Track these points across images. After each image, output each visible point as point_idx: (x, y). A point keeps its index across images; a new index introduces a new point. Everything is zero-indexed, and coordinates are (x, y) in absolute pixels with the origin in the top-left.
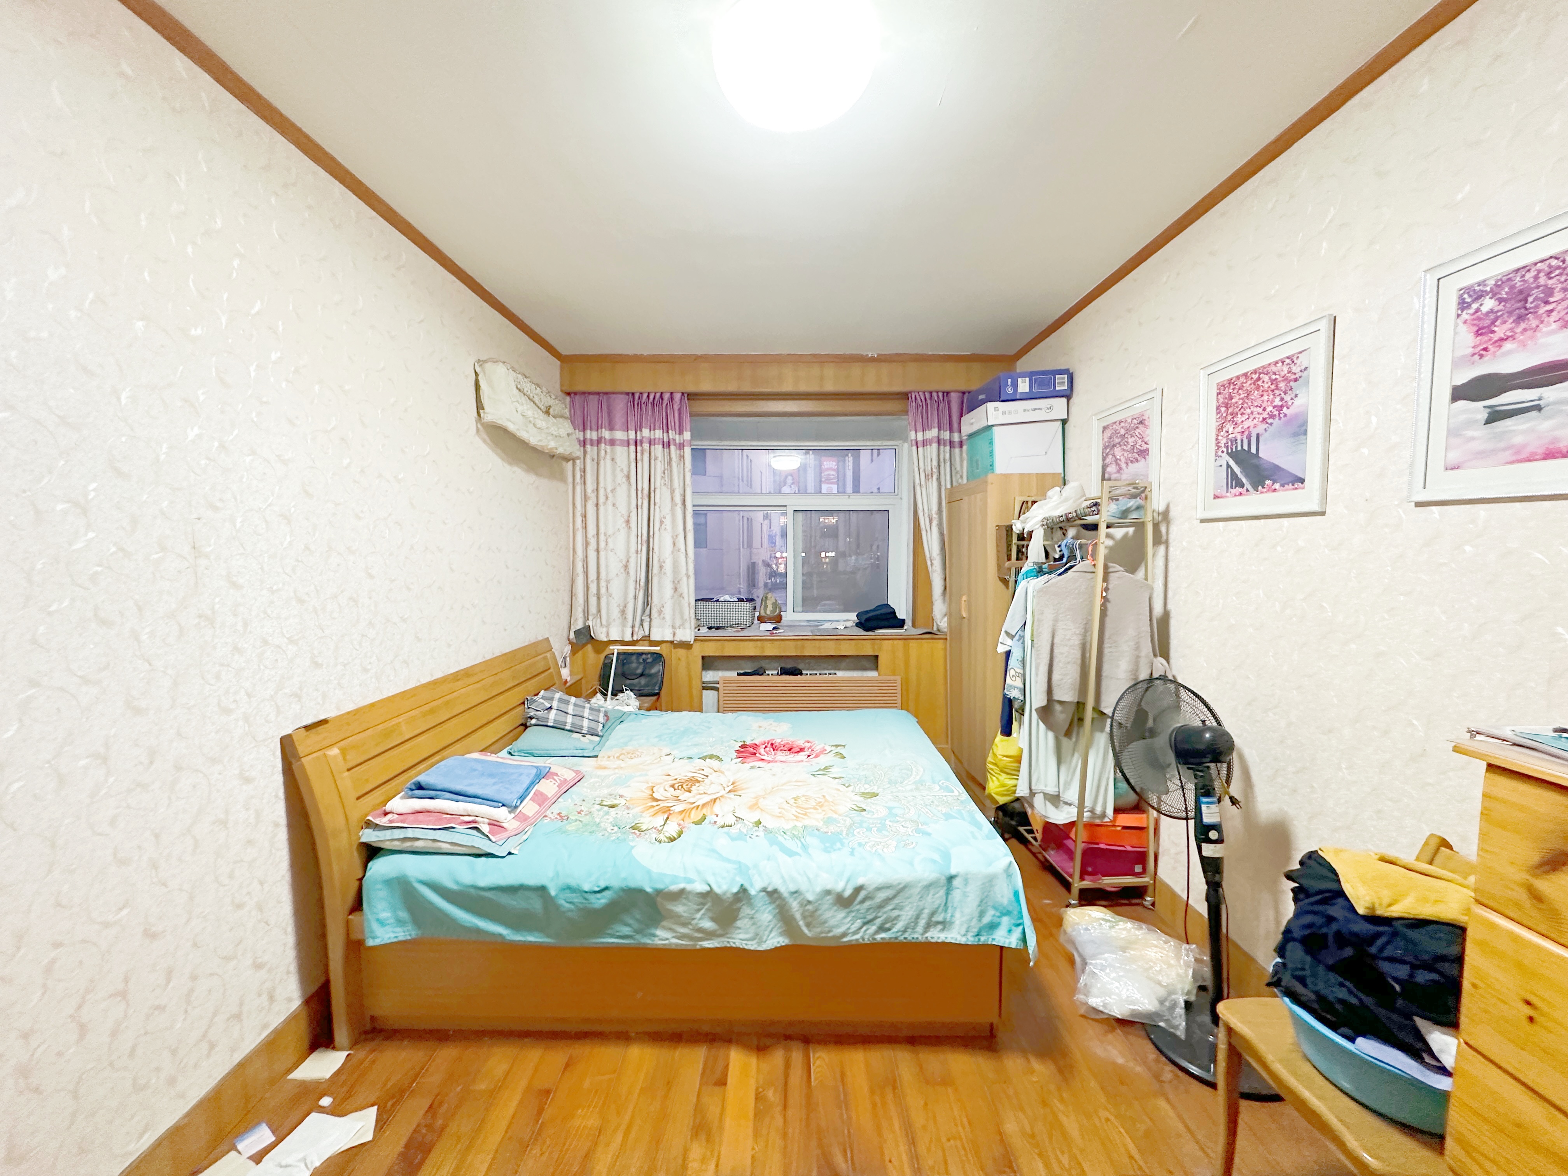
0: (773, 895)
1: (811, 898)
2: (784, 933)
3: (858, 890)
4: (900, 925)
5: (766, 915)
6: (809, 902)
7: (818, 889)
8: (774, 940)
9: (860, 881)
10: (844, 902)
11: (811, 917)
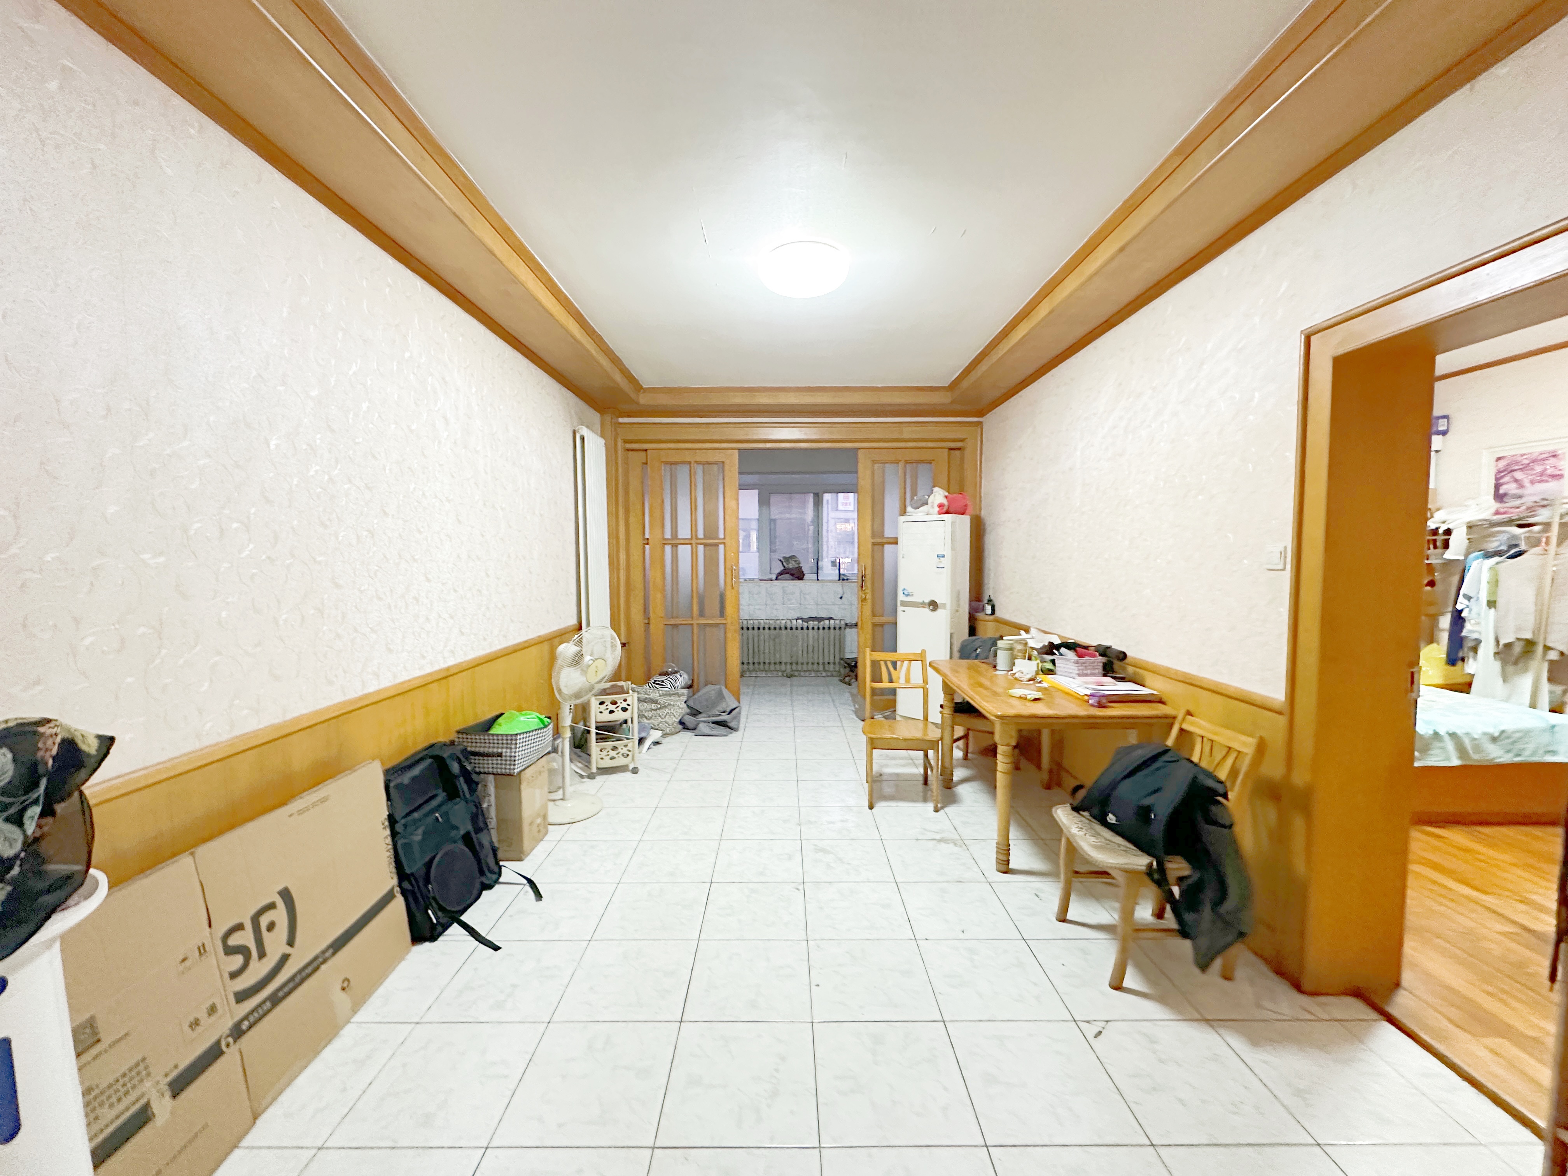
0: (1453, 735)
1: (1476, 737)
2: (1461, 758)
3: (1503, 732)
4: (1527, 753)
5: (1450, 746)
6: (1476, 739)
7: (1480, 732)
8: (1455, 762)
9: (1502, 728)
10: (1494, 740)
11: (1477, 748)
